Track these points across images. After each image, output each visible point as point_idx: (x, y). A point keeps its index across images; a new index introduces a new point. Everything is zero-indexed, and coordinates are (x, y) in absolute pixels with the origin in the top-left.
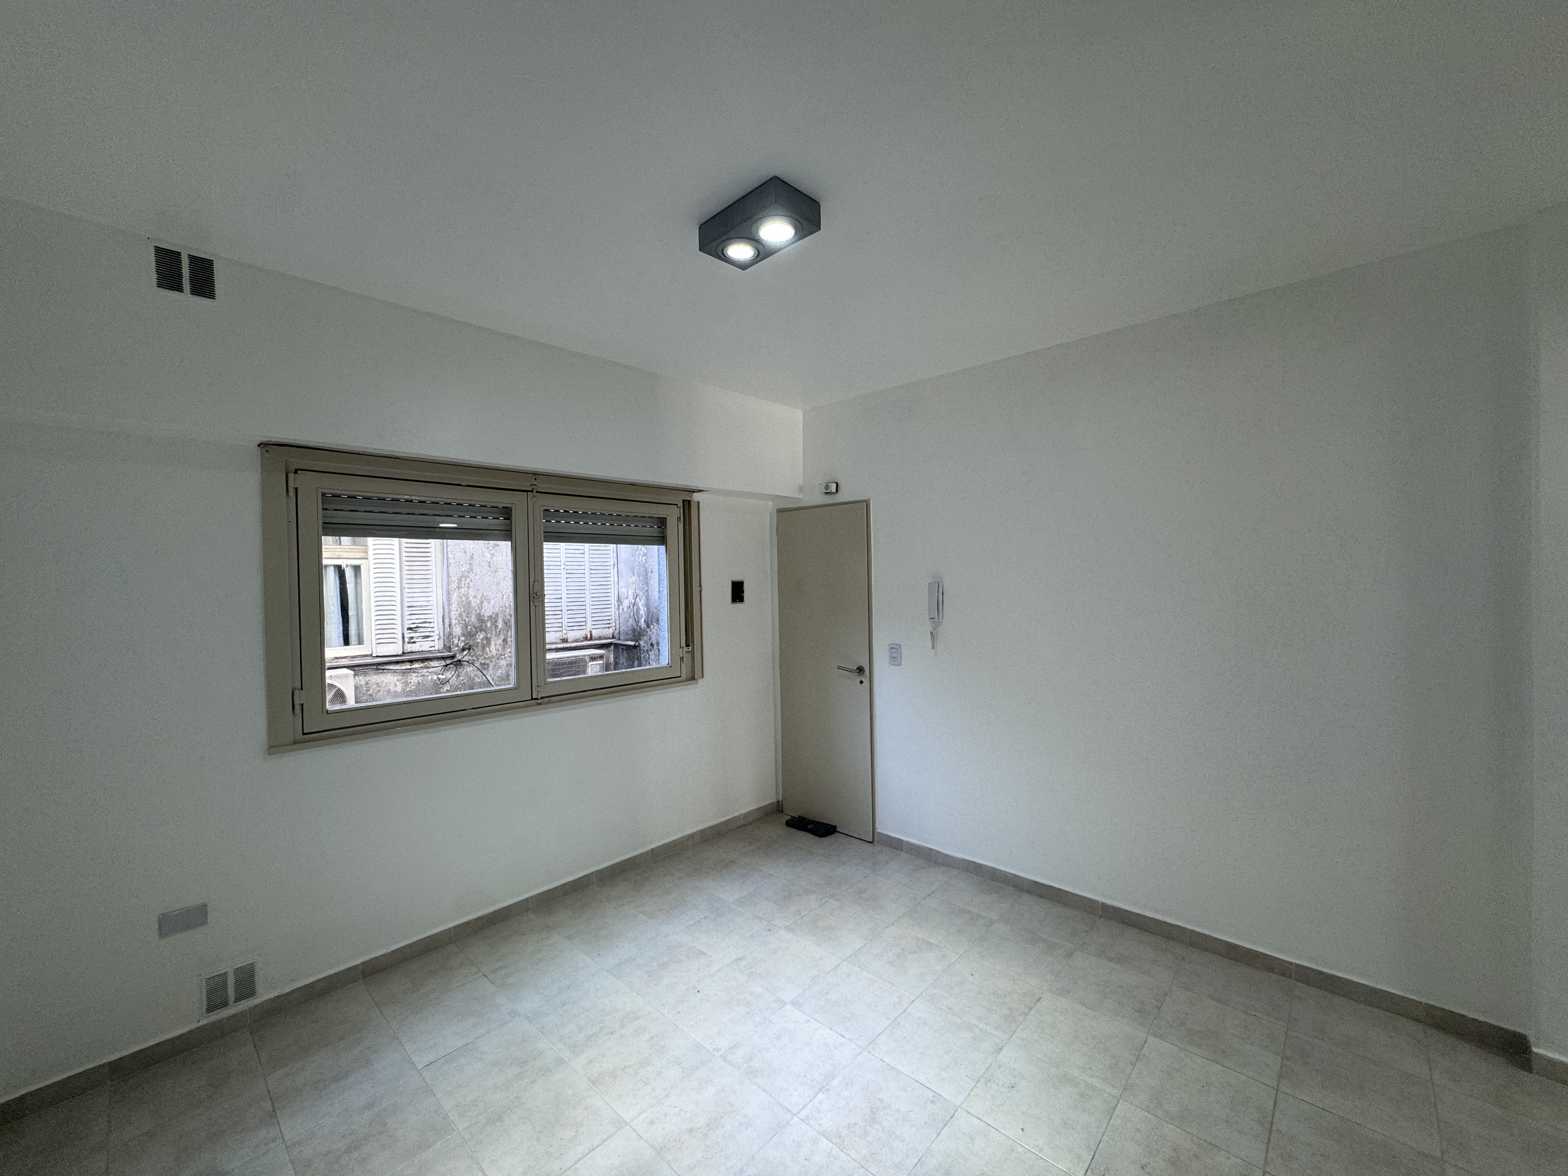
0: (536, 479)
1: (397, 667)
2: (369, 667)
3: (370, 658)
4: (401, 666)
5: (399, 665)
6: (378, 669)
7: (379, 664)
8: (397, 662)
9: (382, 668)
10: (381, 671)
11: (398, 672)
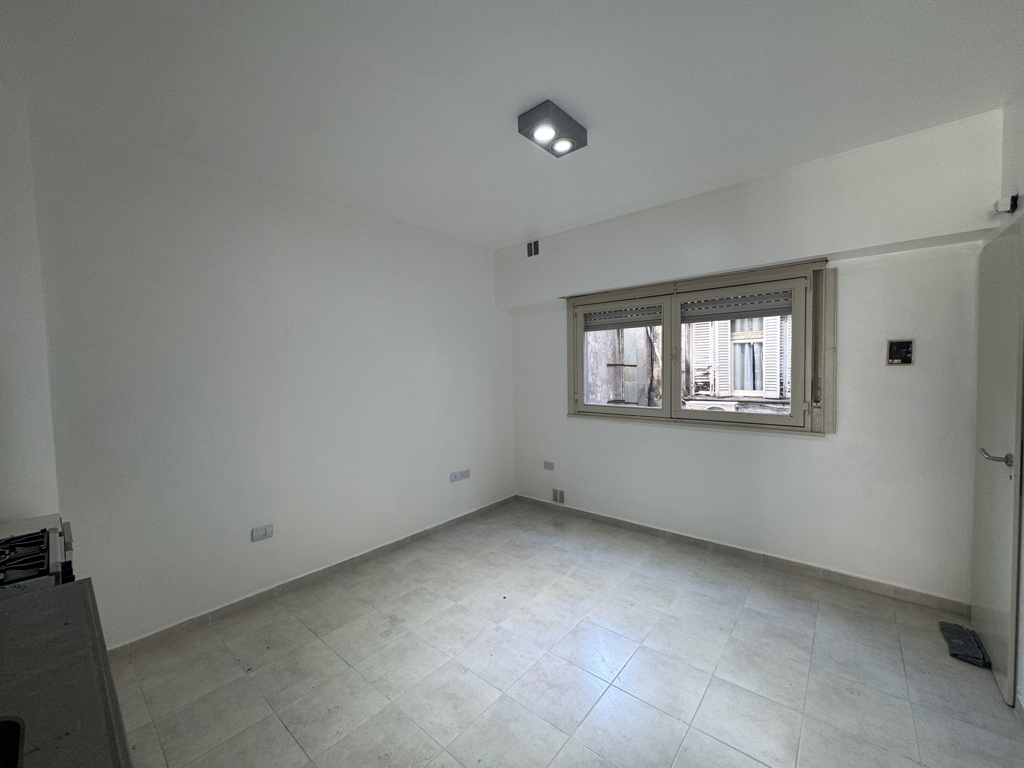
0: (675, 286)
1: (774, 406)
2: (756, 404)
3: (762, 398)
4: (777, 406)
5: (775, 405)
6: (761, 405)
7: (763, 402)
8: (774, 403)
9: (764, 405)
10: (763, 407)
11: (774, 409)
